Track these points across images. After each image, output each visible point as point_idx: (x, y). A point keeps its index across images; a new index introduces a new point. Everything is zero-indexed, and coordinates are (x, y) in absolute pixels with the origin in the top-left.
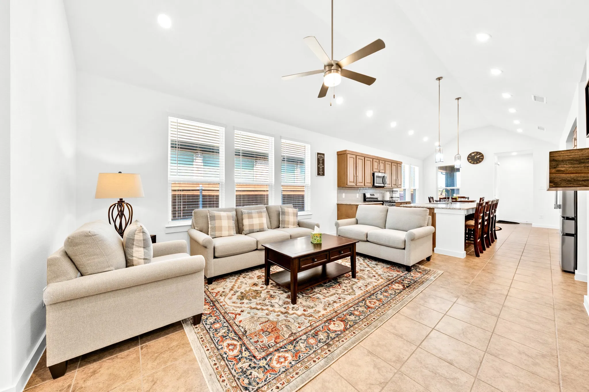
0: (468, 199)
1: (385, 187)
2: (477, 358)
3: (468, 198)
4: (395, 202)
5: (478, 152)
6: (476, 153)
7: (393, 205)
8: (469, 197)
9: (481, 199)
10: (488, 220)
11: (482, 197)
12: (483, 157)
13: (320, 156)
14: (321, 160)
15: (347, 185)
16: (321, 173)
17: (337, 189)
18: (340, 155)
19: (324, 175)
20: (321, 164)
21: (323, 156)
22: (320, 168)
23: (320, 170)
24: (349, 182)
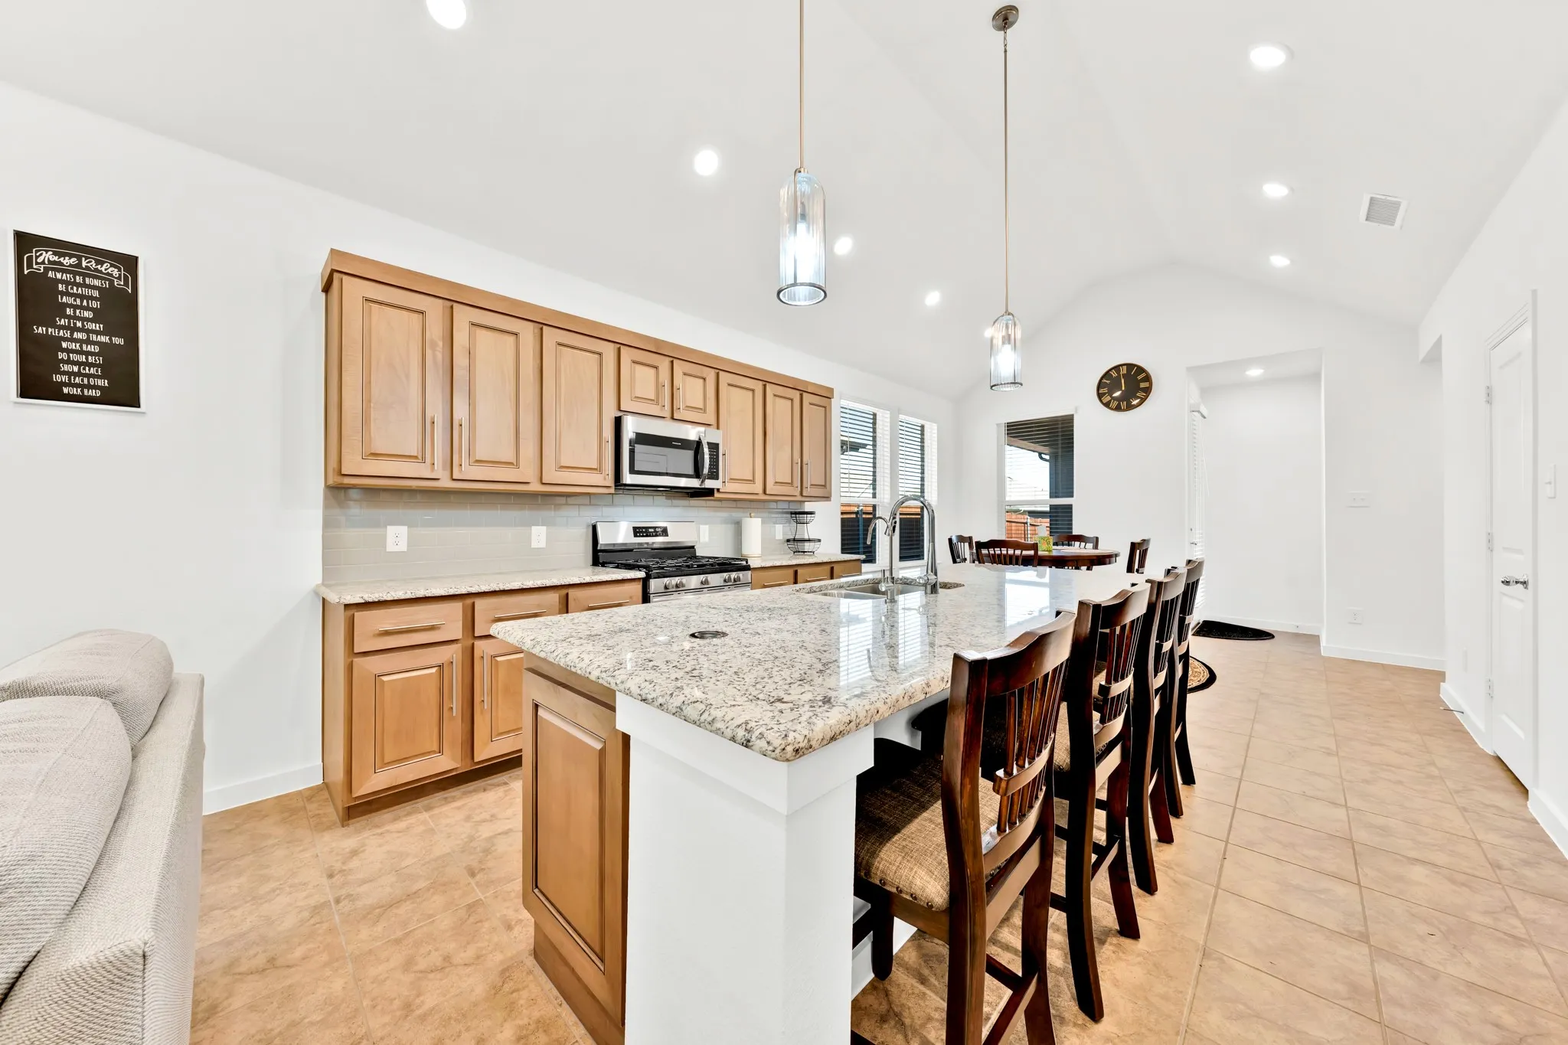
0: (1096, 547)
1: (717, 495)
3: (1096, 542)
4: (747, 568)
5: (1135, 365)
6: (1125, 367)
7: (737, 583)
8: (1097, 538)
9: (1134, 546)
10: (1165, 691)
11: (1137, 540)
12: (1151, 384)
13: (56, 258)
14: (76, 296)
15: (338, 475)
16: (89, 387)
17: (326, 498)
18: (327, 289)
19: (139, 407)
20: (83, 319)
21: (116, 273)
22: (68, 351)
23: (69, 362)
24: (368, 456)
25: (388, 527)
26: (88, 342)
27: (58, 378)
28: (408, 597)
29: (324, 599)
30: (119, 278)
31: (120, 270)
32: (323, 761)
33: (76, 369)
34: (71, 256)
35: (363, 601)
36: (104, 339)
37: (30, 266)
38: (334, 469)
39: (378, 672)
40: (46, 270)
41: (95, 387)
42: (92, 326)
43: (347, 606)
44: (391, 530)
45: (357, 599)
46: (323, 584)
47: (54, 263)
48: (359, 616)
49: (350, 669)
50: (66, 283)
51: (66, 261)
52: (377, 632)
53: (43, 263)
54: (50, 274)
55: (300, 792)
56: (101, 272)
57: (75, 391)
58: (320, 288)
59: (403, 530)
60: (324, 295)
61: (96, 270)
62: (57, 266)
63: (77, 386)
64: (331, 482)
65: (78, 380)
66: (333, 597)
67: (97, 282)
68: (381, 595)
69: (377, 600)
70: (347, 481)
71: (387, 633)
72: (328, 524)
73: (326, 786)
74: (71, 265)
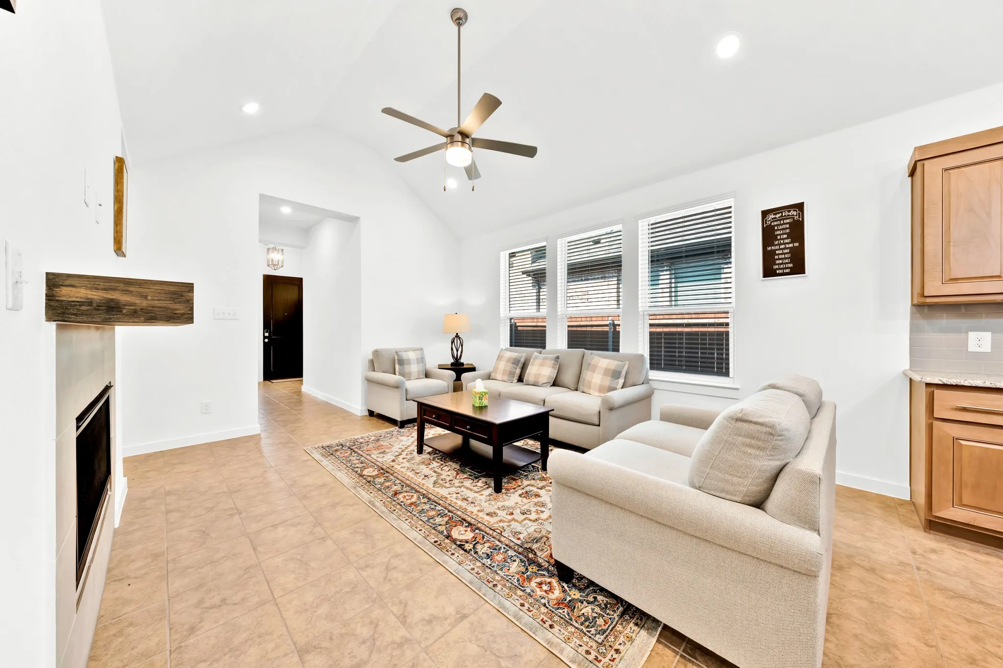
2: (261, 549)
13: (774, 216)
14: (781, 230)
15: (921, 297)
16: (786, 268)
17: (912, 314)
18: (912, 174)
19: (805, 273)
20: (783, 239)
21: (795, 213)
22: (779, 254)
23: (779, 259)
24: (947, 282)
25: (970, 333)
26: (785, 248)
27: (776, 267)
28: (987, 386)
29: (911, 379)
30: (796, 215)
31: (796, 211)
32: (910, 486)
33: (781, 261)
34: (779, 213)
35: (942, 383)
36: (791, 245)
37: (766, 223)
38: (918, 294)
39: (956, 436)
40: (771, 222)
41: (788, 268)
42: (787, 241)
43: (928, 385)
44: (972, 335)
45: (936, 381)
46: (910, 370)
47: (774, 218)
48: (938, 393)
49: (930, 428)
50: (777, 225)
51: (778, 216)
52: (956, 407)
53: (770, 220)
54: (772, 224)
55: (893, 498)
56: (790, 215)
57: (781, 271)
58: (907, 175)
59: (987, 336)
60: (910, 178)
61: (788, 215)
62: (774, 220)
63: (781, 269)
64: (915, 302)
65: (782, 266)
66: (917, 377)
67: (788, 221)
68: (958, 381)
69: (954, 384)
70: (929, 300)
71: (964, 409)
72: (914, 329)
73: (912, 503)
74: (779, 217)
